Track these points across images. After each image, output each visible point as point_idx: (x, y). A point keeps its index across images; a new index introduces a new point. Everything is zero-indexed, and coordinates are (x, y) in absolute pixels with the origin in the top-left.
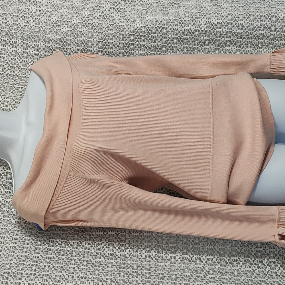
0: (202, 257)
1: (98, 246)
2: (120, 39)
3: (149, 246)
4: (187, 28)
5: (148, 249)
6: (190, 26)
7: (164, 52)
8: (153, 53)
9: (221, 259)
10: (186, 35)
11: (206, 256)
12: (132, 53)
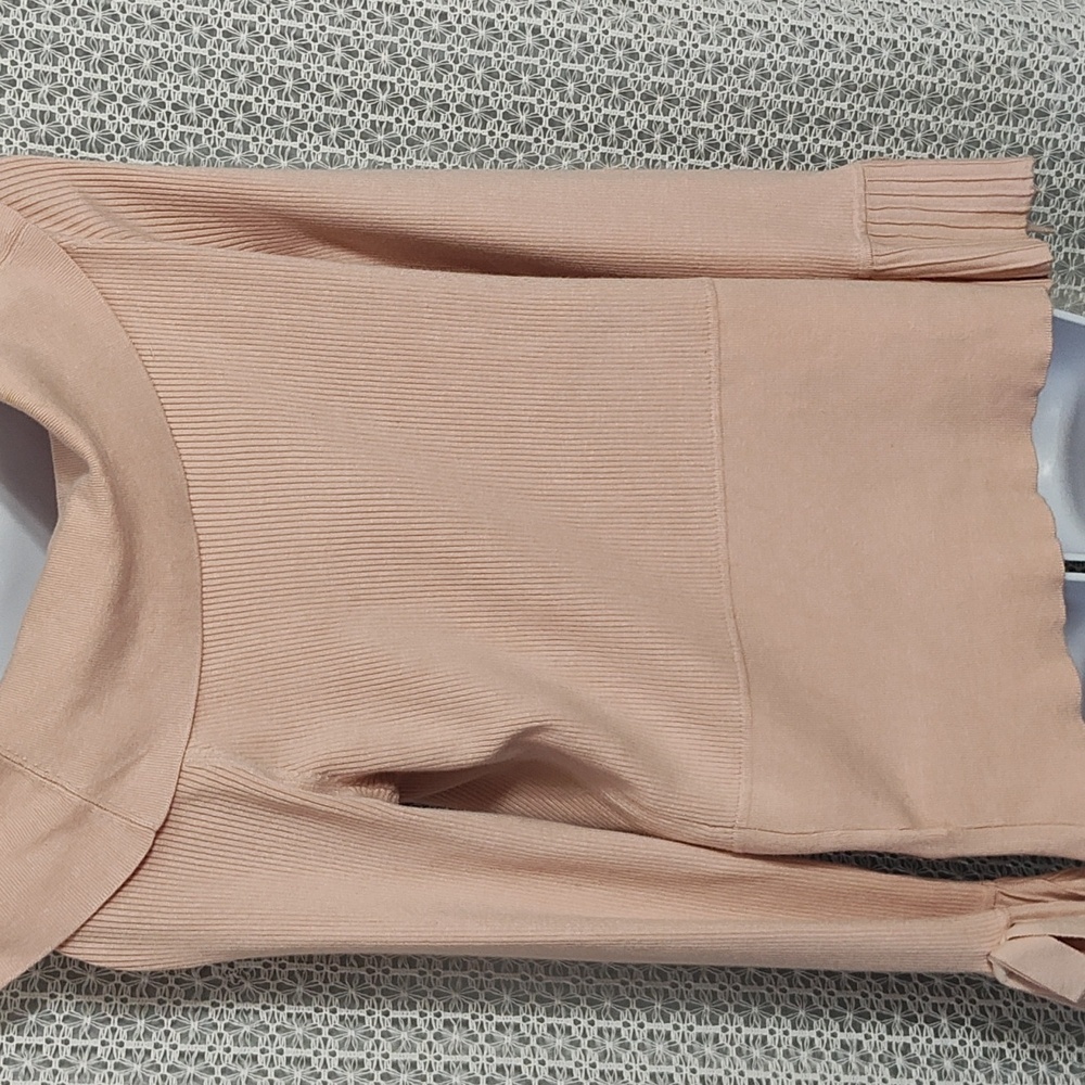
0: (676, 1027)
1: (242, 980)
2: (333, 57)
3: (459, 983)
4: (625, 35)
5: (455, 995)
6: (636, 27)
7: (522, 133)
8: (475, 131)
9: (751, 1038)
10: (619, 67)
11: (690, 1023)
12: (381, 123)
